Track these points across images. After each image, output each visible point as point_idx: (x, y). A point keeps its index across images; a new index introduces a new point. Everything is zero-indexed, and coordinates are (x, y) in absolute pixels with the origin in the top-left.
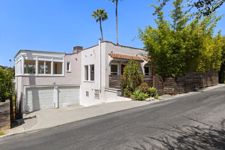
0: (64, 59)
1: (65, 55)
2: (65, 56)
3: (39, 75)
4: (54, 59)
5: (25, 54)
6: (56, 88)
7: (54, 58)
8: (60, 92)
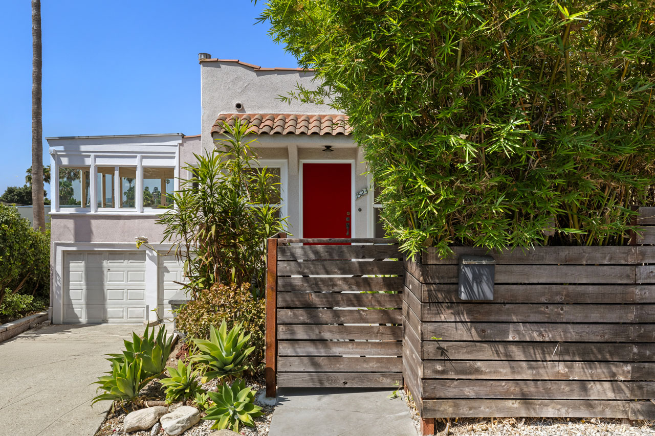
0: (177, 155)
1: (180, 142)
2: (181, 145)
3: (98, 213)
4: (143, 157)
5: (61, 148)
6: (151, 258)
7: (146, 155)
8: (168, 272)
